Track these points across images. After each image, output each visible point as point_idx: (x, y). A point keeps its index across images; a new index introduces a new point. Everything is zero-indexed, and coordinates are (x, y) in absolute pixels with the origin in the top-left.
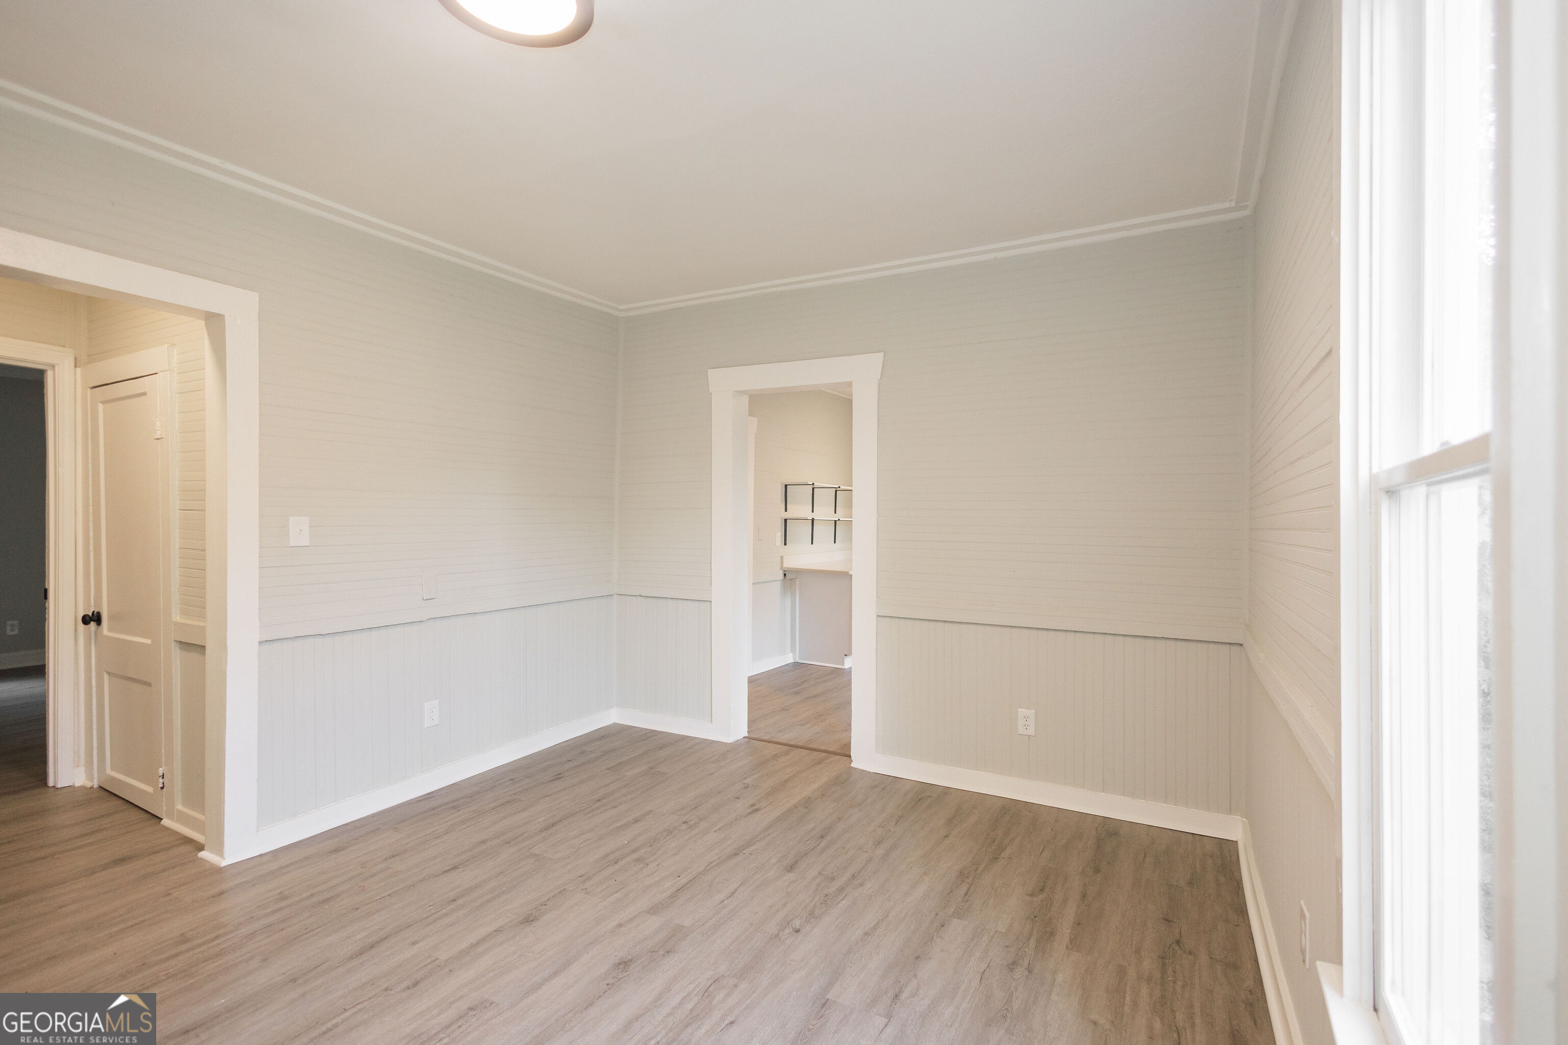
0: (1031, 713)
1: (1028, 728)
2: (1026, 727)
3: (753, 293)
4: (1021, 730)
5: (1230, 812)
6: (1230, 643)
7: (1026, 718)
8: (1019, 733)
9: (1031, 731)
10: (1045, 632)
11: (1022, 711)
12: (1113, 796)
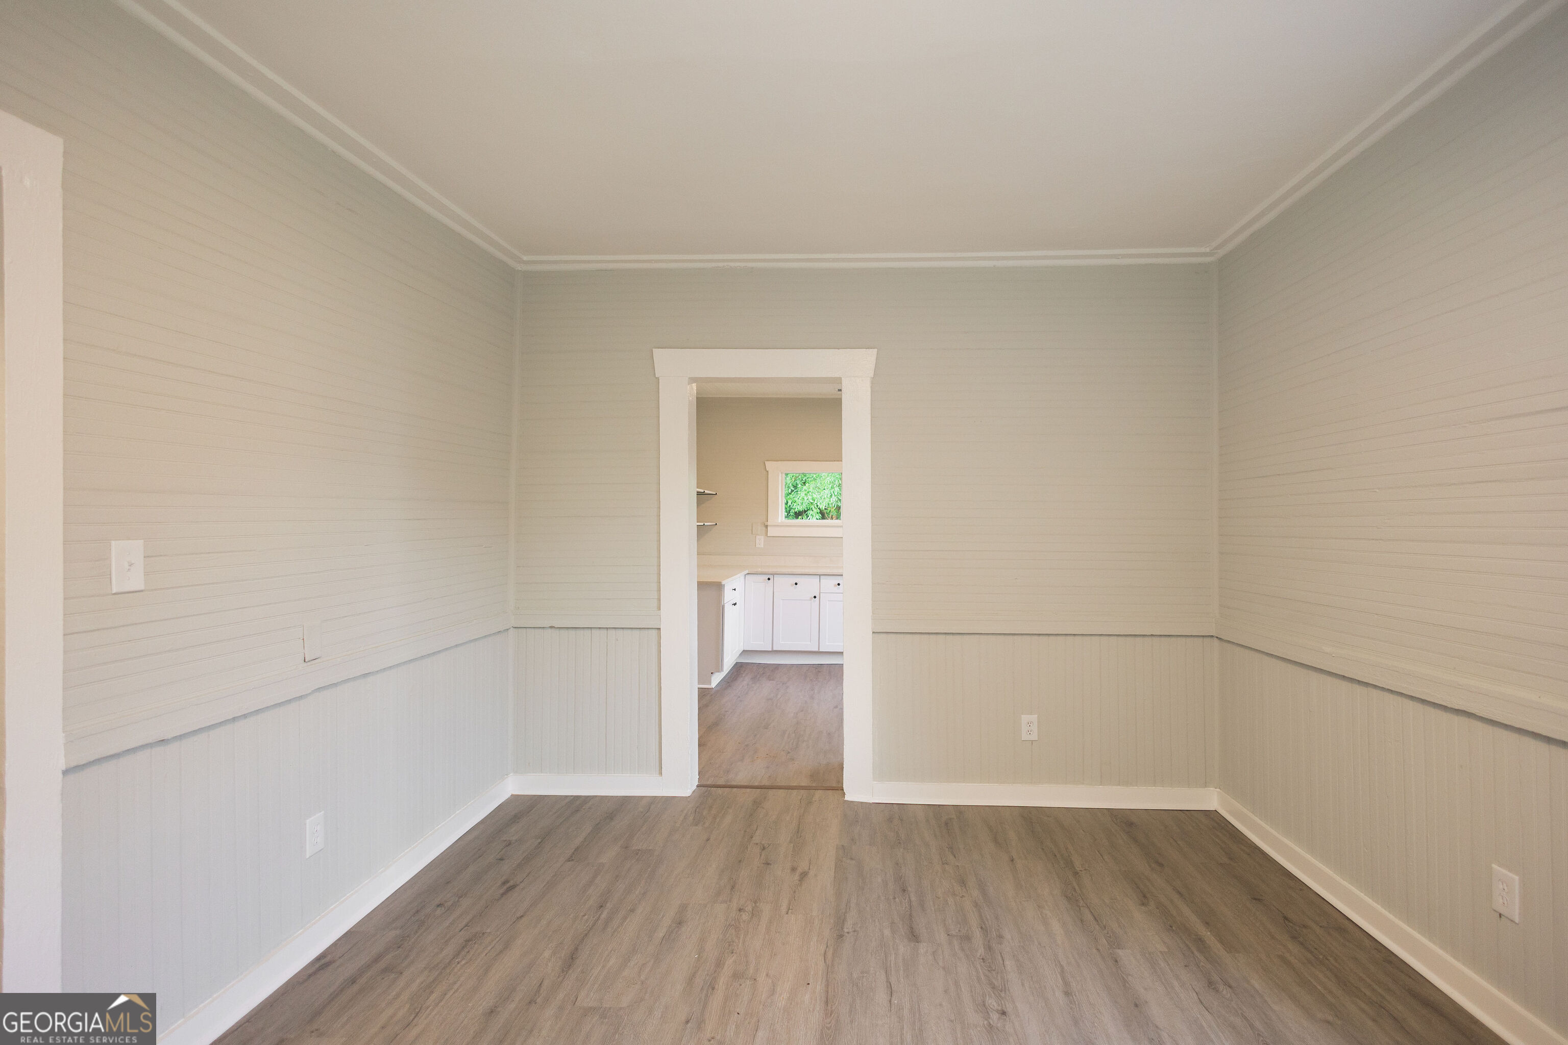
0: (1034, 718)
1: (1031, 733)
2: (1029, 732)
3: (714, 265)
4: (1025, 737)
5: (1205, 785)
6: (1203, 636)
7: (1029, 724)
8: (1023, 739)
9: (1034, 737)
10: (1046, 638)
11: (1025, 718)
12: (1110, 787)
